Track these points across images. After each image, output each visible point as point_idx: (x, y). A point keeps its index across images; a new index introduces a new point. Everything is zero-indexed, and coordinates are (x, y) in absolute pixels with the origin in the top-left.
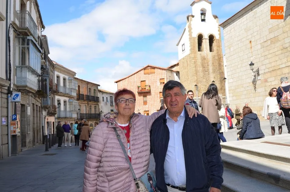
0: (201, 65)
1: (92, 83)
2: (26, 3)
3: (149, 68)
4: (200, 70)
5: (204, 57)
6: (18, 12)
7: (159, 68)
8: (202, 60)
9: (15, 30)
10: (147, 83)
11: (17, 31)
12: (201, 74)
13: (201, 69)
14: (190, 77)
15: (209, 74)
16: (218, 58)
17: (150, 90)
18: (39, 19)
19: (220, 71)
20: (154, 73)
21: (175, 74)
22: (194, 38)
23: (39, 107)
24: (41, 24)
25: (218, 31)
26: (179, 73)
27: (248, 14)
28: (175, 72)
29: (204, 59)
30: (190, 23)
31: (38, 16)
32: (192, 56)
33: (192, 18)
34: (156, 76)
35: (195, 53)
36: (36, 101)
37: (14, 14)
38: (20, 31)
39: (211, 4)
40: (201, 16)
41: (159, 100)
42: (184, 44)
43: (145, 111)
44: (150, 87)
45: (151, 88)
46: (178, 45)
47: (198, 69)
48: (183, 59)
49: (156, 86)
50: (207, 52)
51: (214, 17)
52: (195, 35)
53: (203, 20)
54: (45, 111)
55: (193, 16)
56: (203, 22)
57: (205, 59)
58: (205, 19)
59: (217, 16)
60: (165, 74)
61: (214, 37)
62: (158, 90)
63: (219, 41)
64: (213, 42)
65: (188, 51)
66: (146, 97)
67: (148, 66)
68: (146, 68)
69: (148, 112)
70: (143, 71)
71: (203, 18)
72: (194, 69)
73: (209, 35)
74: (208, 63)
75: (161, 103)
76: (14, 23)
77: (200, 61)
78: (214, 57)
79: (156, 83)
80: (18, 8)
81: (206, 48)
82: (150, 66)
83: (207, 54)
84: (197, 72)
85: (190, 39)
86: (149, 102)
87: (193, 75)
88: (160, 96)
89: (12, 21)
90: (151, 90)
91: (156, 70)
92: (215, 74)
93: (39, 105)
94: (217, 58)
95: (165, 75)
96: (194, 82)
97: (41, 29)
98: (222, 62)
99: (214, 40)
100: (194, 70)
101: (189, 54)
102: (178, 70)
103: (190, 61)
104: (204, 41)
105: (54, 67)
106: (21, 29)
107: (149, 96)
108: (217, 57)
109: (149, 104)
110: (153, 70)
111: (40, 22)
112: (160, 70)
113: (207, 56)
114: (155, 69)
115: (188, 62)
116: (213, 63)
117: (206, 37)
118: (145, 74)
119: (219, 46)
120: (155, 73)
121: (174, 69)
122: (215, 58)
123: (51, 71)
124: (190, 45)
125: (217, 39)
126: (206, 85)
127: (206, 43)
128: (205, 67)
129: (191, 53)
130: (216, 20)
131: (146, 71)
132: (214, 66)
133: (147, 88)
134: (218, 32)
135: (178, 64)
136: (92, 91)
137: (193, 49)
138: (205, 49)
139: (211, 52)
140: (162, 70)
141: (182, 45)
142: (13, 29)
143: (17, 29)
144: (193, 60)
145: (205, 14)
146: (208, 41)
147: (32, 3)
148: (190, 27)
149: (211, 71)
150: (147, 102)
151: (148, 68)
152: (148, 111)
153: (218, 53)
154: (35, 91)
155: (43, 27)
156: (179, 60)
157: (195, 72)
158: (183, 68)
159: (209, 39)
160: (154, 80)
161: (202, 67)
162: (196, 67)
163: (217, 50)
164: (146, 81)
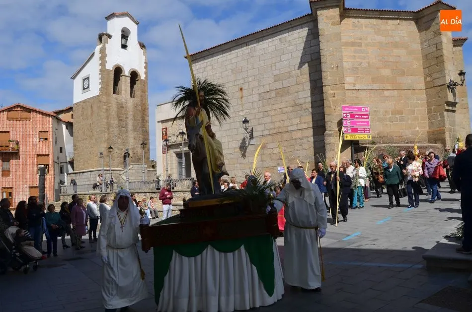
0: (115, 116)
3: (19, 109)
4: (114, 123)
5: (122, 104)
7: (40, 113)
8: (118, 108)
10: (12, 136)
12: (115, 131)
13: (116, 122)
14: (95, 133)
15: (127, 132)
16: (141, 108)
17: (18, 150)
19: (143, 128)
20: (29, 119)
21: (64, 127)
22: (109, 71)
25: (145, 68)
26: (72, 125)
27: (240, 49)
28: (64, 123)
29: (121, 107)
30: (104, 46)
32: (104, 99)
33: (109, 39)
34: (31, 126)
35: (108, 95)
39: (137, 24)
40: (122, 40)
41: (35, 169)
42: (88, 78)
43: (5, 188)
44: (17, 143)
45: (21, 146)
46: (74, 78)
47: (112, 122)
48: (84, 102)
49: (31, 143)
50: (126, 97)
51: (140, 45)
52: (110, 66)
53: (124, 46)
55: (110, 37)
56: (124, 50)
57: (122, 107)
58: (127, 45)
60: (51, 123)
61: (139, 77)
62: (35, 151)
63: (145, 83)
64: (135, 84)
66: (9, 161)
67: (18, 106)
68: (12, 108)
69: (10, 191)
70: (5, 113)
71: (124, 42)
72: (106, 121)
73: (132, 71)
74: (126, 114)
75: (38, 175)
77: (115, 109)
78: (136, 106)
79: (31, 138)
81: (126, 91)
82: (21, 107)
83: (126, 100)
84: (109, 125)
85: (101, 71)
86: (14, 171)
87: (103, 131)
88: (37, 161)
90: (21, 150)
91: (32, 115)
92: (136, 133)
94: (140, 109)
95: (51, 126)
98: (146, 115)
99: (138, 80)
100: (104, 123)
101: (98, 96)
102: (71, 120)
103: (99, 107)
104: (122, 79)
107: (14, 161)
108: (140, 107)
109: (14, 176)
110: (26, 114)
112: (41, 115)
113: (126, 103)
114: (30, 113)
115: (95, 108)
116: (134, 116)
117: (127, 72)
118: (9, 119)
119: (144, 91)
120: (31, 120)
122: (138, 108)
124: (100, 81)
125: (142, 80)
126: (122, 150)
127: (125, 83)
128: (121, 120)
129: (102, 95)
131: (12, 114)
132: (135, 119)
133: (12, 145)
134: (144, 70)
135: (70, 110)
137: (106, 89)
138: (123, 92)
139: (132, 99)
140: (44, 116)
141: (84, 80)
144: (105, 107)
145: (128, 37)
146: (129, 80)
148: (103, 51)
149: (130, 127)
150: (9, 171)
151: (16, 109)
152: (12, 188)
153: (142, 101)
156: (75, 102)
157: (106, 126)
158: (81, 117)
159: (131, 78)
160: (28, 133)
161: (117, 119)
162: (108, 117)
163: (141, 96)
164: (11, 133)
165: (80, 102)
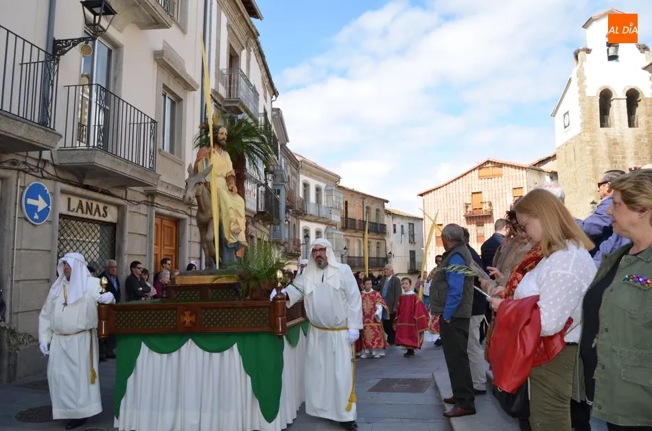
0: (606, 157)
1: (372, 197)
2: (239, 54)
3: (490, 165)
4: (604, 168)
5: (615, 139)
6: (225, 72)
7: (512, 166)
8: (609, 146)
9: (218, 104)
10: (485, 197)
11: (220, 105)
14: (580, 184)
16: (648, 141)
17: (491, 212)
18: (267, 80)
20: (501, 175)
21: (548, 178)
22: (591, 99)
23: (265, 242)
24: (270, 88)
26: (557, 176)
28: (548, 174)
29: (613, 143)
30: (581, 66)
31: (265, 73)
32: (587, 137)
33: (588, 55)
34: (504, 183)
35: (593, 131)
36: (257, 230)
37: (216, 76)
38: (227, 105)
40: (608, 50)
42: (567, 113)
44: (490, 204)
45: (494, 208)
46: (554, 115)
47: (601, 166)
48: (566, 144)
49: (505, 203)
50: (621, 128)
51: (639, 49)
52: (594, 92)
53: (613, 58)
54: (279, 249)
55: (588, 51)
56: (613, 62)
57: (616, 144)
58: (618, 54)
59: (648, 45)
60: (525, 177)
61: (640, 94)
64: (637, 105)
65: (576, 128)
66: (483, 225)
67: (488, 162)
68: (483, 165)
70: (477, 171)
71: (612, 52)
72: (591, 166)
73: (628, 89)
74: (623, 153)
76: (215, 93)
77: (605, 148)
78: (638, 139)
79: (504, 198)
80: (224, 64)
81: (620, 120)
82: (492, 162)
83: (621, 133)
85: (582, 101)
87: (587, 180)
89: (212, 90)
90: (494, 212)
91: (505, 169)
93: (266, 238)
94: (646, 141)
95: (525, 181)
96: (591, 195)
97: (272, 98)
99: (640, 101)
100: (590, 170)
101: (580, 134)
102: (555, 170)
103: (581, 149)
104: (614, 103)
105: (297, 166)
106: (228, 101)
107: (488, 224)
108: (647, 139)
110: (497, 170)
111: (269, 86)
112: (513, 169)
113: (622, 137)
114: (502, 168)
115: (578, 152)
116: (636, 154)
117: (619, 94)
118: (480, 177)
119: (651, 115)
120: (503, 177)
121: (545, 167)
122: (642, 141)
123: (293, 174)
124: (580, 114)
125: (647, 98)
127: (619, 109)
128: (616, 162)
129: (584, 132)
130: (643, 55)
131: (484, 172)
132: (639, 158)
133: (486, 207)
135: (554, 157)
136: (373, 212)
137: (589, 123)
138: (616, 123)
139: (632, 129)
140: (517, 170)
141: (564, 115)
142: (213, 103)
143: (220, 103)
144: (588, 148)
146: (624, 104)
147: (252, 53)
148: (580, 74)
150: (483, 236)
151: (487, 166)
153: (647, 129)
154: (253, 212)
155: (275, 93)
156: (557, 146)
157: (592, 174)
158: (565, 165)
159: (627, 99)
160: (500, 191)
161: (609, 161)
162: (594, 161)
163: (648, 122)
164: (483, 194)
165: (563, 145)
